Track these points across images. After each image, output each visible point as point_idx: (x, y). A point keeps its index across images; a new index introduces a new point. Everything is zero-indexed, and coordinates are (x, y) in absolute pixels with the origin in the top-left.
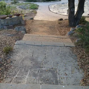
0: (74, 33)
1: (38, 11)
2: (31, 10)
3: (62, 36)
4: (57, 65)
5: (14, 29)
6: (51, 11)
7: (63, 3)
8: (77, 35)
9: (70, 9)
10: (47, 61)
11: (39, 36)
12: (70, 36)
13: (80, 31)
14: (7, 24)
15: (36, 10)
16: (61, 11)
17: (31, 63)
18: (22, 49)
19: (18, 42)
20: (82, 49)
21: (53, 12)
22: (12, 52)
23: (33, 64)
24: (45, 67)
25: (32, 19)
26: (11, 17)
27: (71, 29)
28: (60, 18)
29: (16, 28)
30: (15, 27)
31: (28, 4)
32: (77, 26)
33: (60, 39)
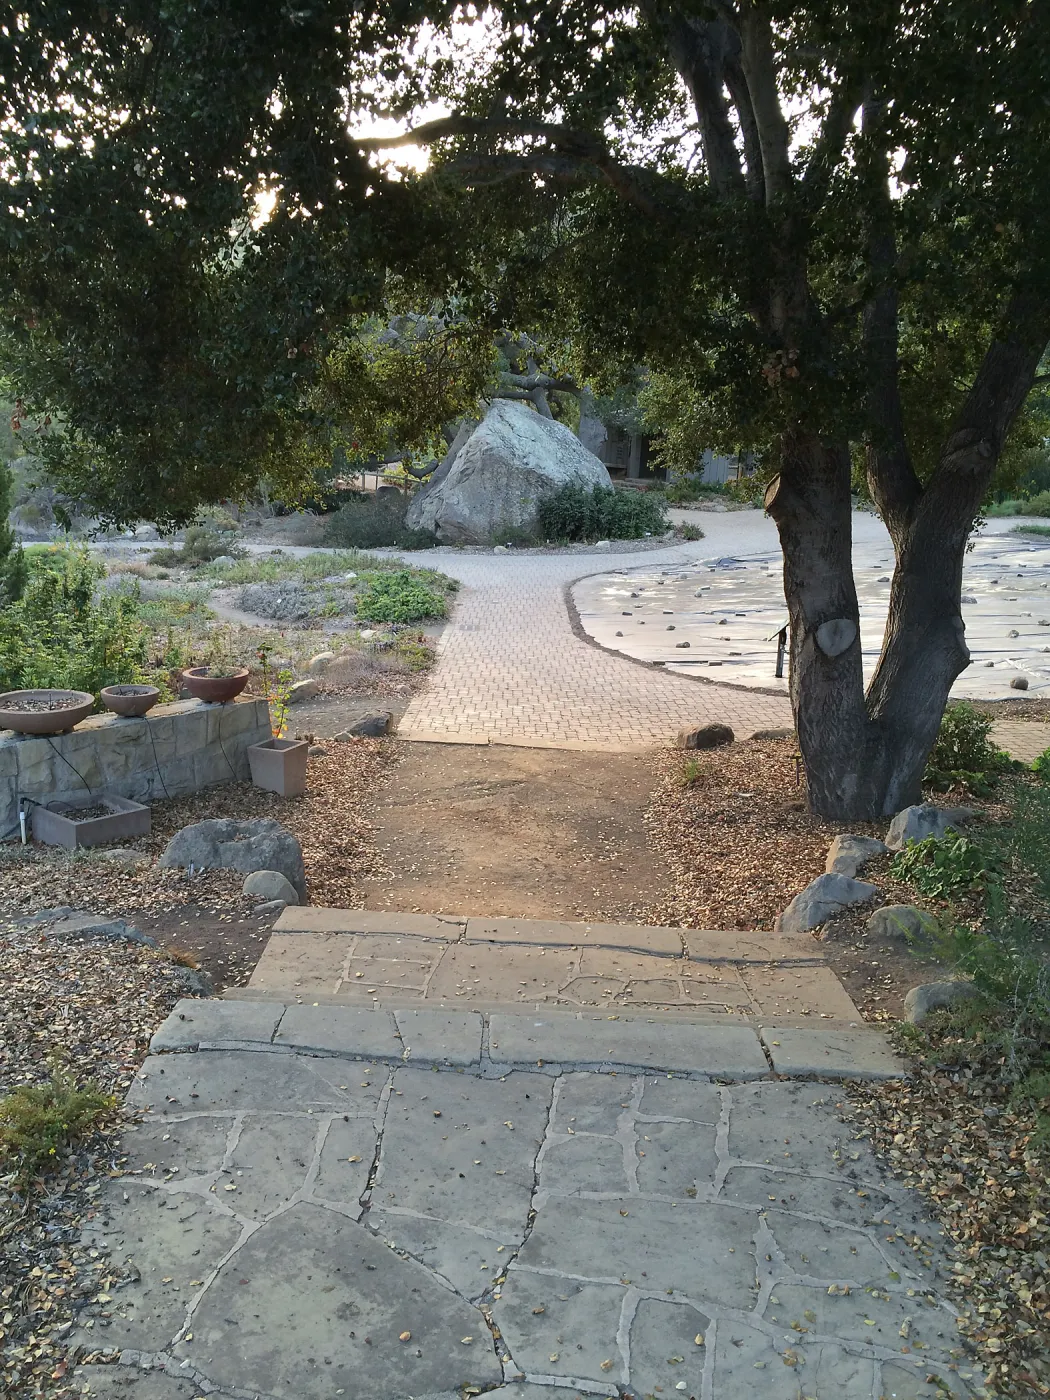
0: (878, 899)
1: (446, 641)
2: (367, 634)
3: (734, 934)
4: (686, 1348)
5: (155, 849)
6: (590, 640)
7: (727, 563)
8: (917, 928)
9: (811, 631)
10: (549, 1281)
11: (453, 932)
12: (836, 936)
13: (944, 878)
14: (83, 794)
15: (429, 633)
16: (707, 639)
17: (347, 1312)
18: (240, 1114)
19: (196, 1015)
20: (990, 1110)
21: (615, 653)
22: (109, 1153)
23: (362, 1333)
24: (520, 1381)
25: (380, 729)
26: (135, 709)
27: (837, 850)
28: (705, 723)
29: (189, 837)
30: (169, 830)
31: (335, 568)
32: (903, 819)
33: (708, 971)
